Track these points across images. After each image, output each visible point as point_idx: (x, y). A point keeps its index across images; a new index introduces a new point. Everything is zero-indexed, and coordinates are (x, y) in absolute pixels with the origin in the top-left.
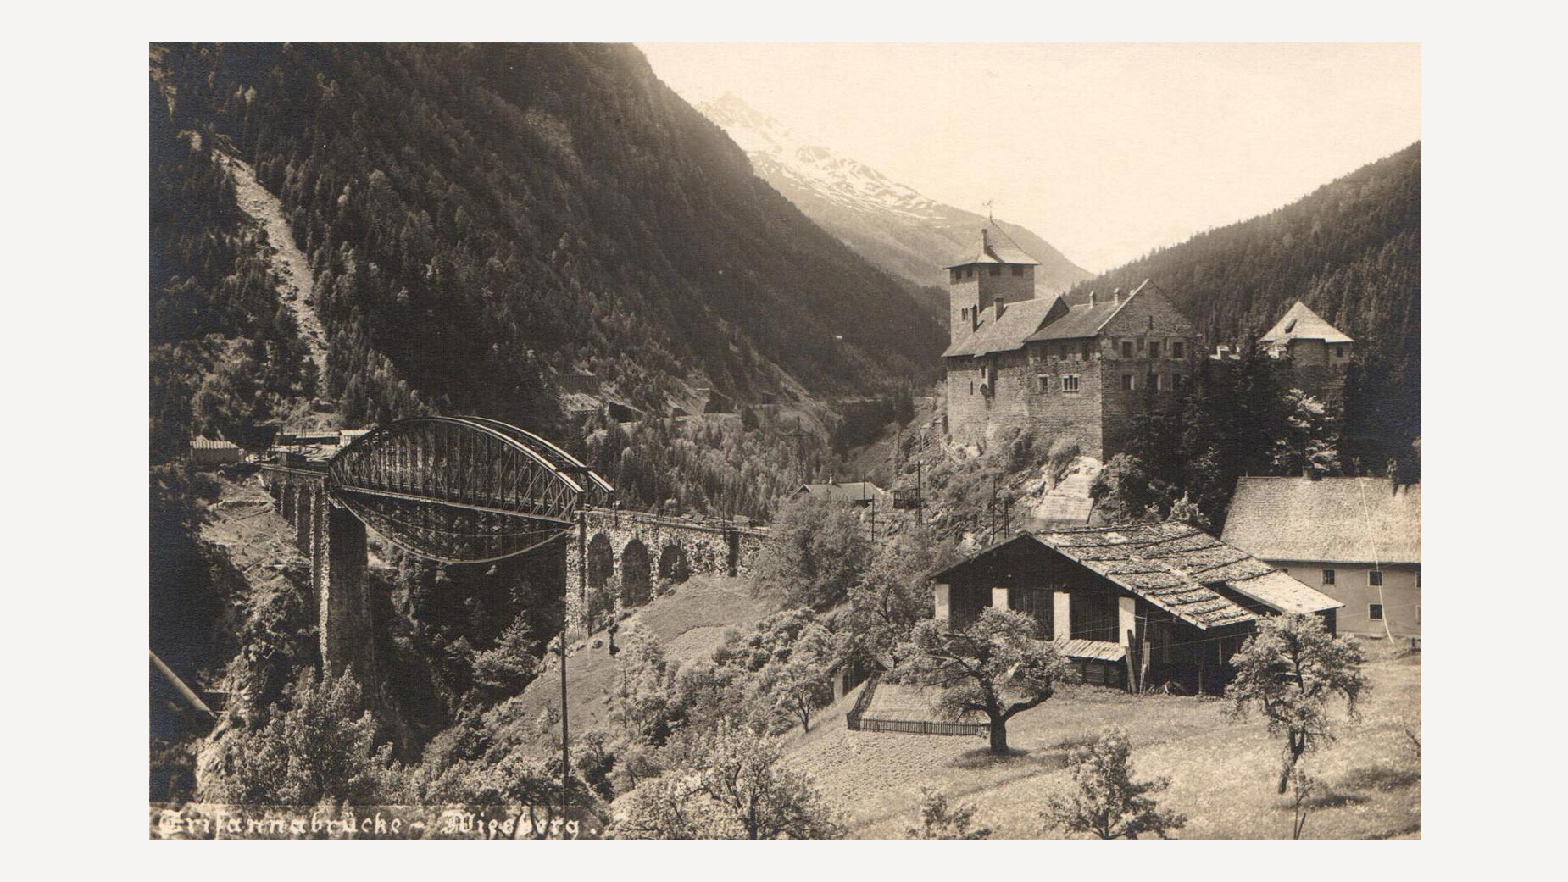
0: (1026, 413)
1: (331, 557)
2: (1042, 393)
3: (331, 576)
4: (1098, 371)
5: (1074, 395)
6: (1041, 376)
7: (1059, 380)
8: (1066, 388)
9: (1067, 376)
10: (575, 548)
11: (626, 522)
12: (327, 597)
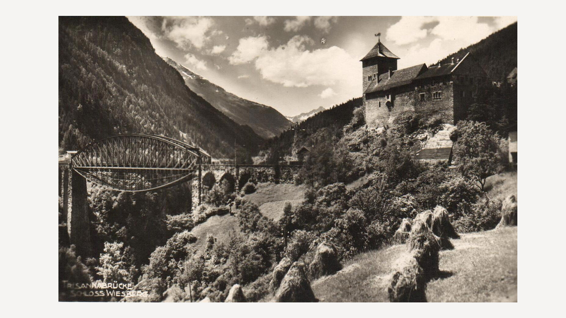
0: (413, 110)
1: (73, 195)
2: (421, 101)
3: (72, 202)
4: (451, 89)
5: (439, 100)
6: (421, 93)
7: (431, 94)
8: (434, 97)
9: (435, 92)
10: (196, 180)
11: (222, 167)
12: (71, 211)
